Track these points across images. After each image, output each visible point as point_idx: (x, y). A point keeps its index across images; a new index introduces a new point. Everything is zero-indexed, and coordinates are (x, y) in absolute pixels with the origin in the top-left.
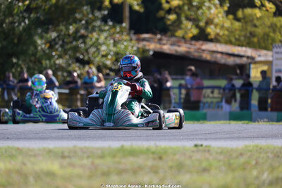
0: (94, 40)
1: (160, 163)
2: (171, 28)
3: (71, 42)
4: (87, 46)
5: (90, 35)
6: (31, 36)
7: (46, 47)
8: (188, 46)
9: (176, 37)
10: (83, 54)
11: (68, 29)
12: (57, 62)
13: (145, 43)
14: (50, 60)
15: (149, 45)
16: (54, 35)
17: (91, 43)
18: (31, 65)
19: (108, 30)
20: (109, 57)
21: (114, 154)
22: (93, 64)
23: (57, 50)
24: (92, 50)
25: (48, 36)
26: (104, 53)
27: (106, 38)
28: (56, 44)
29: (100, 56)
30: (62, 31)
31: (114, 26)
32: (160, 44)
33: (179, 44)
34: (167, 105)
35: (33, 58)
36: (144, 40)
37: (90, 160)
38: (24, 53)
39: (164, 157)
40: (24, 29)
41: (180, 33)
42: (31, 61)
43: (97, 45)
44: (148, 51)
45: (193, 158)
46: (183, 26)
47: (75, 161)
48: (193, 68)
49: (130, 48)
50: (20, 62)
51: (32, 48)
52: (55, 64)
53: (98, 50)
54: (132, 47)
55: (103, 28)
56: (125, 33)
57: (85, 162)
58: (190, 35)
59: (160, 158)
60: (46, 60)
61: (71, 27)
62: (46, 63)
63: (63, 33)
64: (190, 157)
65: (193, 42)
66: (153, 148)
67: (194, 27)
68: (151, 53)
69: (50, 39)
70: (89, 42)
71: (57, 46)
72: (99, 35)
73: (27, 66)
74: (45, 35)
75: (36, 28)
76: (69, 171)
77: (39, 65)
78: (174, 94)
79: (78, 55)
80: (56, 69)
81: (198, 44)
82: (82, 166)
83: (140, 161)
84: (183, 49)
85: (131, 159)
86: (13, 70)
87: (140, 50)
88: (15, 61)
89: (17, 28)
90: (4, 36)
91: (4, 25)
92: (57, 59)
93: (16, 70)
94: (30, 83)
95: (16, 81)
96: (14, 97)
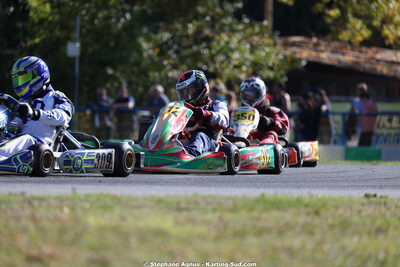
0: (222, 43)
1: (317, 221)
2: (333, 28)
3: (190, 47)
4: (214, 52)
5: (217, 37)
6: (133, 37)
7: (155, 54)
8: (356, 53)
9: (339, 40)
10: (206, 64)
11: (185, 28)
12: (170, 74)
13: (295, 49)
14: (160, 71)
15: (300, 53)
16: (166, 36)
17: (218, 48)
18: (133, 78)
19: (243, 30)
20: (244, 68)
21: (251, 205)
22: (221, 78)
23: (168, 58)
24: (221, 58)
25: (158, 37)
26: (236, 63)
27: (240, 42)
28: (169, 49)
29: (231, 67)
30: (177, 30)
31: (251, 25)
32: (316, 51)
33: (344, 51)
34: (325, 138)
35: (135, 69)
36: (294, 44)
37: (217, 214)
38: (124, 61)
39: (322, 212)
40: (125, 28)
41: (345, 35)
42: (133, 72)
43: (227, 51)
44: (300, 60)
45: (363, 214)
46: (349, 26)
47: (195, 214)
48: (365, 86)
49: (273, 56)
50: (118, 74)
51: (135, 54)
52: (167, 77)
53: (228, 58)
54: (277, 55)
55: (235, 27)
56: (266, 35)
57: (211, 217)
58: (360, 39)
59: (317, 213)
60: (154, 71)
61: (190, 26)
62: (154, 75)
63: (177, 34)
64: (360, 212)
65: (364, 49)
66: (307, 200)
67: (365, 27)
68: (304, 63)
69: (160, 42)
70: (215, 46)
71: (171, 52)
72: (229, 37)
73: (127, 79)
74: (153, 36)
75: (141, 27)
76: (188, 229)
77: (145, 79)
78: (335, 122)
79: (200, 65)
80: (169, 84)
81: (370, 52)
82: (206, 223)
83: (288, 216)
84: (348, 58)
85: (275, 214)
86: (108, 85)
87: (289, 59)
88: (110, 71)
89: (113, 26)
90: (96, 36)
91: (96, 21)
92: (170, 70)
93: (112, 86)
94: (131, 104)
95: (111, 101)
96: (109, 123)
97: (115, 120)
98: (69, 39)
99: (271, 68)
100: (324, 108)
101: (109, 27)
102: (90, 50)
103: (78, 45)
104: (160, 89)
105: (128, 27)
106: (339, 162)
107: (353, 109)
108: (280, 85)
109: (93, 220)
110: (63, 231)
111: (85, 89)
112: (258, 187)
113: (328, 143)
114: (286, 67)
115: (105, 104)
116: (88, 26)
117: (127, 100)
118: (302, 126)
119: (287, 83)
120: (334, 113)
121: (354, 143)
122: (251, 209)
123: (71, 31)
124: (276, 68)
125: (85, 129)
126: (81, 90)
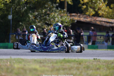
0: (53, 15)
1: (80, 66)
2: (84, 11)
3: (43, 16)
5: (51, 14)
6: (27, 14)
7: (33, 18)
8: (91, 18)
9: (86, 15)
10: (48, 21)
12: (38, 24)
13: (73, 17)
14: (35, 23)
15: (75, 18)
16: (36, 13)
17: (51, 17)
19: (58, 12)
21: (61, 62)
22: (52, 25)
23: (38, 19)
24: (52, 20)
25: (34, 14)
26: (57, 21)
27: (58, 15)
28: (38, 17)
29: (55, 22)
30: (40, 12)
31: (61, 10)
32: (79, 18)
33: (87, 18)
34: (82, 42)
35: (28, 23)
36: (73, 16)
37: (52, 64)
38: (24, 20)
39: (82, 63)
41: (88, 13)
42: (27, 24)
43: (54, 18)
44: (75, 20)
45: (93, 64)
46: (89, 10)
47: (46, 64)
48: (93, 28)
49: (67, 19)
50: (23, 24)
51: (28, 18)
53: (54, 20)
54: (68, 19)
55: (56, 11)
56: (65, 13)
57: (49, 65)
58: (92, 14)
59: (80, 64)
60: (33, 23)
61: (43, 10)
63: (40, 13)
64: (92, 63)
65: (93, 17)
66: (77, 60)
67: (93, 11)
68: (76, 21)
71: (38, 18)
72: (55, 14)
73: (25, 26)
74: (33, 13)
75: (29, 11)
76: (43, 68)
79: (46, 22)
80: (37, 27)
81: (95, 18)
82: (49, 67)
83: (72, 65)
84: (88, 20)
85: (68, 64)
86: (20, 27)
87: (72, 20)
88: (21, 23)
89: (22, 10)
90: (16, 13)
91: (17, 9)
92: (38, 23)
93: (21, 27)
94: (27, 33)
95: (21, 32)
98: (9, 14)
99: (67, 23)
100: (82, 34)
101: (20, 11)
102: (15, 17)
103: (11, 16)
105: (26, 11)
106: (86, 49)
107: (90, 34)
108: (69, 27)
109: (16, 66)
110: (7, 69)
111: (14, 28)
112: (63, 56)
113: (83, 44)
114: (71, 22)
115: (19, 33)
116: (14, 11)
118: (76, 39)
119: (71, 27)
120: (85, 35)
121: (90, 44)
122: (61, 63)
123: (9, 12)
124: (68, 22)
125: (14, 40)
126: (12, 29)
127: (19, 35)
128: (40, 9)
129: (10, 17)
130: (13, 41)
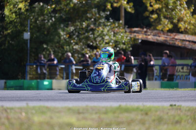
0: (100, 32)
1: (146, 118)
2: (154, 24)
3: (84, 34)
4: (96, 36)
5: (97, 29)
6: (56, 29)
7: (67, 37)
8: (166, 36)
9: (157, 30)
10: (92, 42)
11: (82, 25)
12: (75, 47)
13: (135, 34)
14: (69, 46)
15: (138, 36)
16: (72, 28)
17: (98, 34)
18: (56, 49)
19: (110, 25)
20: (111, 44)
22: (99, 49)
23: (74, 39)
24: (99, 39)
25: (68, 29)
26: (107, 41)
27: (108, 31)
28: (74, 35)
29: (104, 43)
30: (78, 25)
31: (114, 23)
32: (146, 35)
33: (159, 35)
35: (57, 45)
36: (135, 32)
37: (98, 115)
38: (51, 41)
39: (149, 113)
40: (52, 25)
41: (160, 27)
42: (56, 47)
43: (102, 36)
44: (138, 39)
45: (169, 114)
46: (162, 23)
47: (87, 115)
48: (168, 52)
49: (125, 38)
50: (49, 48)
51: (57, 38)
52: (73, 49)
53: (103, 39)
54: (127, 37)
55: (106, 24)
56: (121, 28)
57: (95, 116)
58: (167, 29)
59: (147, 114)
60: (67, 46)
61: (84, 23)
62: (66, 48)
63: (78, 27)
64: (167, 113)
65: (169, 34)
66: (141, 108)
67: (169, 23)
68: (140, 41)
69: (69, 31)
70: (97, 34)
71: (74, 37)
72: (103, 29)
73: (53, 50)
74: (66, 29)
75: (60, 24)
76: (83, 122)
77: (62, 49)
78: (156, 70)
79: (89, 42)
80: (74, 52)
81: (172, 35)
82: (92, 119)
83: (132, 116)
84: (162, 38)
85: (126, 115)
86: (44, 53)
87: (132, 39)
88: (45, 46)
89: (46, 24)
90: (38, 29)
91: (38, 22)
92: (74, 45)
93: (46, 53)
94: (56, 62)
95: (46, 60)
96: (45, 71)
97: (48, 69)
98: (25, 30)
99: (124, 44)
101: (44, 24)
102: (35, 36)
103: (29, 33)
104: (70, 54)
105: (54, 25)
106: (158, 89)
109: (37, 119)
110: (22, 124)
111: (33, 55)
112: (118, 101)
113: (152, 80)
114: (131, 43)
115: (42, 62)
116: (34, 24)
117: (53, 60)
118: (139, 71)
119: (132, 50)
122: (114, 112)
123: (25, 27)
124: (126, 43)
125: (33, 75)
126: (31, 55)
127: (42, 66)
128: (79, 22)
129: (27, 36)
130: (31, 76)
